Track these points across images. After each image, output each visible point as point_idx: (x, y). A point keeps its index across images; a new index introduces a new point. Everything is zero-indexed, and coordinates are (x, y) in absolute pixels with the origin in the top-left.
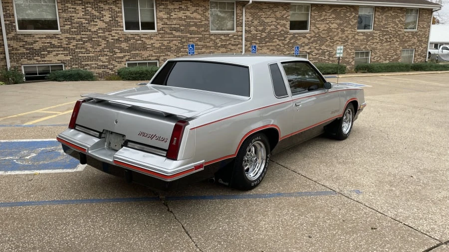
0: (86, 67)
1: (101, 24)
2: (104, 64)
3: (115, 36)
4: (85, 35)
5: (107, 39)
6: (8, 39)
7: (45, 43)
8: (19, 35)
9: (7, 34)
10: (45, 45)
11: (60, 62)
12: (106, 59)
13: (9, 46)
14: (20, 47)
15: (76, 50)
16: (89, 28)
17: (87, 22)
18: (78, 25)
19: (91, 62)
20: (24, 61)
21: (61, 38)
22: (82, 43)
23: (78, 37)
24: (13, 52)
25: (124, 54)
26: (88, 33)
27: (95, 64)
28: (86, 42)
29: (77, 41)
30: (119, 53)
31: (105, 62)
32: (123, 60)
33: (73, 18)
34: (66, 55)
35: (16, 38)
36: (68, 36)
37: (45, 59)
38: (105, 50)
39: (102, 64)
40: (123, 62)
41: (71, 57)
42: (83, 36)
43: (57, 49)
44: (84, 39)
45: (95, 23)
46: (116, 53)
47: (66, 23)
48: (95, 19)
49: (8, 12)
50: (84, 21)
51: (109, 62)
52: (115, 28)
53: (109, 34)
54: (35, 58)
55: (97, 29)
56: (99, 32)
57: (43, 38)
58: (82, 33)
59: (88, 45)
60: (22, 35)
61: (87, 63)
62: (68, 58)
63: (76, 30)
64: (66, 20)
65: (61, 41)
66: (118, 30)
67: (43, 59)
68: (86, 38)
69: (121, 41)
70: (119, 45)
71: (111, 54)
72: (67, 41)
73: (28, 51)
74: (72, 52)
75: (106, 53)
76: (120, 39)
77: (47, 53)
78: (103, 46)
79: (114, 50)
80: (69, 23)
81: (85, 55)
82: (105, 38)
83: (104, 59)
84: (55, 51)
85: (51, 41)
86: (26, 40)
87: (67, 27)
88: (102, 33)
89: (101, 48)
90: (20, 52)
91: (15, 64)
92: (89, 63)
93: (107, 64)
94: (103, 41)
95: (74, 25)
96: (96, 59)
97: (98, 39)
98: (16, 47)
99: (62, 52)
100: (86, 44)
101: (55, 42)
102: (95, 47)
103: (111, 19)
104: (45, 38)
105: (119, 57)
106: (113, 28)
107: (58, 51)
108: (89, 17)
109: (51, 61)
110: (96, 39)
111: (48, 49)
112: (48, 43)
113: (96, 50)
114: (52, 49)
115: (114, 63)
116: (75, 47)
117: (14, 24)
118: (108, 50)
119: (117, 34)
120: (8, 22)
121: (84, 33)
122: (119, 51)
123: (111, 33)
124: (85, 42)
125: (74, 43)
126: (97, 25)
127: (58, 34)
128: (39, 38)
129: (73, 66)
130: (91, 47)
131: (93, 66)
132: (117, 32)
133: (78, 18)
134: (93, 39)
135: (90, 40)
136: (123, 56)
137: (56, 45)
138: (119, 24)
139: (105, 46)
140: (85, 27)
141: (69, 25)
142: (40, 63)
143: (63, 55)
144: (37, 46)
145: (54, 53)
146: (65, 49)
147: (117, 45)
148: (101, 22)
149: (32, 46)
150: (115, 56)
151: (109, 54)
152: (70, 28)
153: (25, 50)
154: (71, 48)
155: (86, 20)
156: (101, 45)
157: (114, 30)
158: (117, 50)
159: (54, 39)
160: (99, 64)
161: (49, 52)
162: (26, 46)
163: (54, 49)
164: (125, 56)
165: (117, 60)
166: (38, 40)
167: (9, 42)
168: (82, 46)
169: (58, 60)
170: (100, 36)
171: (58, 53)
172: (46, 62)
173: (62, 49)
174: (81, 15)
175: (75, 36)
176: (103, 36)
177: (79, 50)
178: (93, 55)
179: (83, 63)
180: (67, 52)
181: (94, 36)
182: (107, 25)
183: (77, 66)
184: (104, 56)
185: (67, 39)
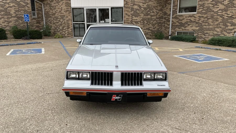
0: (206, 35)
1: (221, 7)
2: (218, 33)
3: (229, 14)
4: (210, 14)
5: (223, 17)
6: (172, 18)
7: (188, 20)
8: (177, 15)
9: (173, 15)
10: (188, 21)
11: (193, 30)
12: (220, 30)
13: (172, 21)
14: (177, 22)
15: (203, 24)
16: (213, 10)
17: (212, 6)
18: (206, 8)
19: (210, 32)
20: (177, 29)
21: (196, 17)
22: (207, 19)
23: (205, 16)
24: (173, 24)
25: (234, 27)
26: (211, 13)
27: (212, 33)
28: (210, 19)
29: (204, 18)
30: (230, 26)
31: (219, 32)
32: (232, 31)
33: (205, 4)
34: (197, 27)
35: (176, 18)
36: (200, 16)
37: (186, 29)
38: (220, 24)
39: (216, 33)
40: (232, 32)
41: (199, 28)
42: (208, 15)
43: (192, 23)
44: (208, 17)
45: (217, 6)
46: (227, 26)
47: (200, 8)
48: (218, 3)
49: (175, 4)
50: (211, 5)
51: (221, 32)
52: (230, 9)
53: (225, 13)
54: (182, 28)
55: (218, 10)
56: (219, 12)
57: (187, 17)
58: (208, 13)
59: (210, 20)
60: (178, 15)
61: (207, 32)
62: (197, 28)
63: (205, 11)
64: (201, 5)
65: (196, 18)
66: (233, 10)
67: (185, 29)
68: (210, 16)
69: (234, 17)
70: (231, 21)
71: (224, 27)
72: (199, 18)
73: (179, 24)
74: (200, 25)
75: (220, 26)
76: (233, 16)
77: (187, 25)
78: (220, 21)
79: (227, 24)
80: (202, 7)
81: (207, 27)
82: (221, 16)
83: (218, 30)
84: (191, 24)
85: (191, 19)
86: (180, 18)
87: (200, 10)
88: (221, 12)
89: (218, 22)
90: (176, 24)
91: (173, 30)
92: (208, 32)
93: (220, 33)
94: (220, 18)
95: (204, 8)
96: (213, 30)
97: (217, 17)
98: (175, 22)
99: (194, 25)
100: (209, 20)
101: (192, 19)
102: (214, 22)
103: (229, 2)
104: (188, 17)
105: (230, 29)
106: (229, 9)
107: (193, 24)
108: (214, 2)
109: (188, 30)
110: (216, 17)
111: (188, 23)
112: (189, 20)
113: (214, 24)
114: (190, 23)
115: (225, 33)
116: (202, 22)
117: (176, 10)
118: (222, 24)
119: (231, 13)
120: (174, 10)
121: (209, 13)
122: (230, 25)
123: (227, 12)
124: (208, 19)
125: (202, 19)
126: (218, 7)
127: (195, 15)
128: (186, 17)
129: (199, 34)
130: (212, 22)
131: (210, 34)
132: (232, 11)
133: (208, 4)
134: (214, 17)
135: (212, 17)
136: (232, 28)
137: (193, 21)
138: (234, 5)
139: (221, 21)
140: (211, 9)
141: (202, 8)
142: (183, 30)
143: (195, 27)
144: (183, 22)
145: (191, 25)
146: (197, 23)
147: (229, 21)
148: (222, 5)
149: (181, 22)
150: (227, 28)
151: (222, 27)
152: (202, 10)
153: (178, 23)
154: (200, 22)
155: (212, 5)
156: (218, 21)
157: (229, 10)
158: (229, 24)
159: (192, 18)
160: (215, 33)
161: (189, 25)
162: (179, 22)
163: (191, 23)
164: (234, 29)
165: (227, 31)
166: (185, 18)
167: (173, 19)
168: (206, 21)
169: (192, 30)
170: (219, 15)
171: (193, 25)
172: (186, 30)
173: (195, 23)
174: (210, 2)
175: (204, 15)
176: (221, 15)
177: (204, 24)
178: (212, 27)
179: (205, 32)
180: (198, 25)
181: (215, 15)
182: (225, 7)
183: (201, 34)
184: (219, 28)
185: (199, 17)
